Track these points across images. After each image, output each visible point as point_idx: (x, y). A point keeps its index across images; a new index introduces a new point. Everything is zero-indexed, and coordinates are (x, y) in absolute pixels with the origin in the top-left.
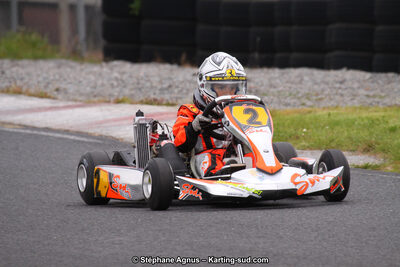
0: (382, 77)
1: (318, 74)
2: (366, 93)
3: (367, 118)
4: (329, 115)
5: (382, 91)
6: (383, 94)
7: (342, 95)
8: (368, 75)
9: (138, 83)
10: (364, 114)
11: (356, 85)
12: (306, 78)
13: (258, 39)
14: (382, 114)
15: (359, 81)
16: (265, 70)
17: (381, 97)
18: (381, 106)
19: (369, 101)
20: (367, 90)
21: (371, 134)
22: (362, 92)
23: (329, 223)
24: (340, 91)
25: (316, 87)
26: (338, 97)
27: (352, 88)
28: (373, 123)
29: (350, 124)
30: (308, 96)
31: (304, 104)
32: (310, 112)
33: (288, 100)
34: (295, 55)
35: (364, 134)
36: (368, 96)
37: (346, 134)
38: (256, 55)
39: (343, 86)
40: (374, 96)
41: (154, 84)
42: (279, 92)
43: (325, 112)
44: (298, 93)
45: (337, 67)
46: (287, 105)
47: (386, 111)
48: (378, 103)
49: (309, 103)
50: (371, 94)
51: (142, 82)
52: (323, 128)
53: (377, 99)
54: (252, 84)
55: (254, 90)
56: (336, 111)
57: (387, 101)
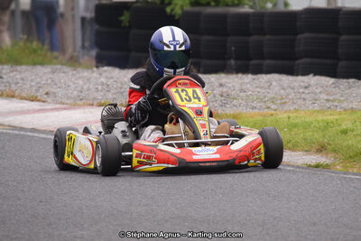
0: (344, 83)
1: (286, 80)
2: (326, 98)
3: (323, 121)
4: (289, 118)
5: (342, 96)
6: (342, 99)
7: (304, 99)
8: (331, 81)
10: (320, 117)
11: (319, 90)
12: (274, 83)
13: (233, 48)
14: (337, 117)
15: (322, 87)
16: (240, 75)
17: (340, 101)
18: (338, 110)
19: (328, 105)
20: (328, 94)
21: (324, 136)
22: (324, 96)
24: (303, 96)
25: (282, 92)
26: (300, 102)
27: (315, 93)
28: (328, 125)
29: (307, 126)
30: (273, 100)
31: (269, 108)
32: (272, 115)
33: (254, 104)
34: (267, 62)
35: (318, 136)
36: (328, 100)
37: (302, 135)
38: (233, 62)
39: (307, 91)
40: (332, 101)
42: (247, 96)
43: (285, 115)
44: (265, 97)
45: (305, 73)
46: (254, 108)
47: (340, 114)
48: (336, 106)
49: (273, 106)
50: (331, 98)
52: (282, 129)
53: (336, 104)
54: (224, 90)
55: (225, 95)
56: (295, 115)
57: (344, 105)
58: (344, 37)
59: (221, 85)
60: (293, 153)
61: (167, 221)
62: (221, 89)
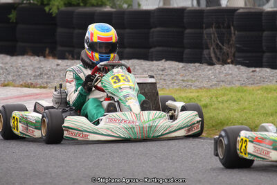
0: (191, 66)
1: (146, 64)
2: (181, 79)
5: (193, 77)
7: (164, 80)
9: (18, 72)
15: (175, 70)
17: (192, 81)
18: (193, 88)
19: (184, 84)
20: (182, 76)
22: (179, 77)
24: (163, 77)
27: (172, 75)
36: (183, 80)
50: (185, 79)
51: (20, 70)
53: (190, 83)
57: (197, 84)
58: (188, 30)
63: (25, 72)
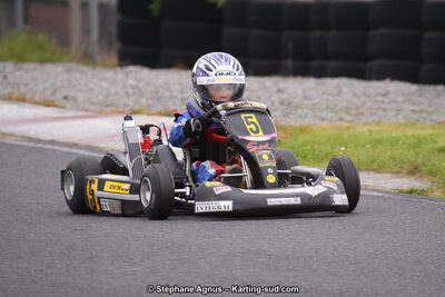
0: (430, 90)
1: (358, 85)
2: (411, 107)
3: (413, 136)
4: (370, 132)
5: (430, 106)
6: (431, 110)
7: (385, 110)
8: (414, 88)
9: (157, 92)
10: (410, 132)
11: (400, 99)
12: (345, 90)
13: (290, 46)
14: (431, 132)
15: (404, 94)
16: (299, 79)
17: (428, 112)
18: (428, 123)
19: (415, 117)
20: (413, 104)
21: (417, 154)
22: (408, 106)
23: (369, 255)
24: (383, 105)
25: (356, 100)
26: (380, 112)
27: (397, 103)
28: (418, 143)
29: (394, 142)
30: (347, 110)
31: (342, 119)
32: (349, 128)
33: (324, 114)
34: (332, 64)
35: (409, 155)
36: (414, 111)
37: (389, 153)
38: (289, 63)
39: (386, 100)
40: (421, 112)
41: (175, 93)
42: (314, 105)
43: (366, 129)
44: (336, 106)
45: (380, 77)
46: (323, 119)
47: (434, 128)
48: (425, 119)
49: (348, 118)
50: (418, 108)
51: (161, 90)
52: (363, 146)
53: (424, 115)
54: (284, 96)
55: (286, 102)
56: (377, 128)
57: (435, 117)
58: (427, 35)
59: (279, 91)
60: (379, 176)
61: (235, 256)
62: (279, 95)
63: (168, 94)
